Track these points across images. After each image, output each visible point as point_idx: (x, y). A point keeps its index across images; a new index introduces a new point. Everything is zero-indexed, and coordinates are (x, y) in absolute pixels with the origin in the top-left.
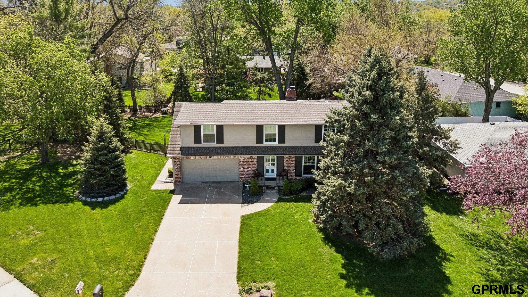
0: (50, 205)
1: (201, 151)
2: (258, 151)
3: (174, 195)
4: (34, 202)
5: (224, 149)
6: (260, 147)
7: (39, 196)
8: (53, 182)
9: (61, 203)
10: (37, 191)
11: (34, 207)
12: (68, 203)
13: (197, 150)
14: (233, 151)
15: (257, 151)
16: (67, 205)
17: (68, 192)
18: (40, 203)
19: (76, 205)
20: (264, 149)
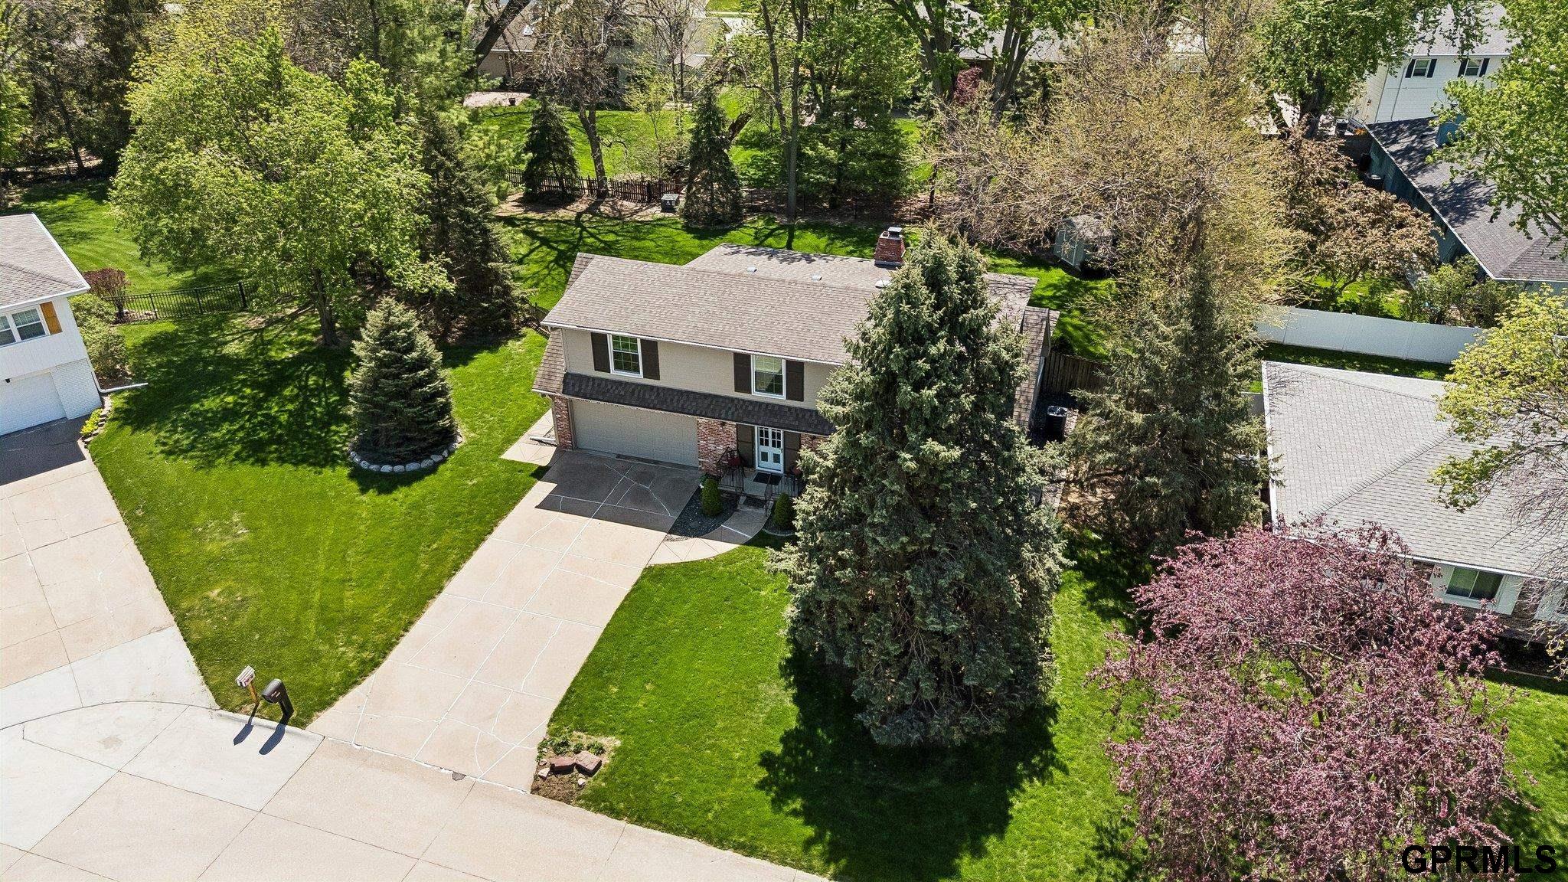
0: (289, 467)
1: (608, 391)
2: (737, 410)
3: (539, 483)
4: (263, 455)
5: (658, 394)
6: (744, 401)
7: (279, 440)
8: (319, 405)
9: (311, 464)
10: (281, 426)
11: (257, 468)
12: (323, 466)
13: (599, 385)
14: (678, 400)
15: (733, 409)
16: (320, 473)
17: (335, 438)
18: (272, 460)
19: (337, 473)
20: (750, 408)
